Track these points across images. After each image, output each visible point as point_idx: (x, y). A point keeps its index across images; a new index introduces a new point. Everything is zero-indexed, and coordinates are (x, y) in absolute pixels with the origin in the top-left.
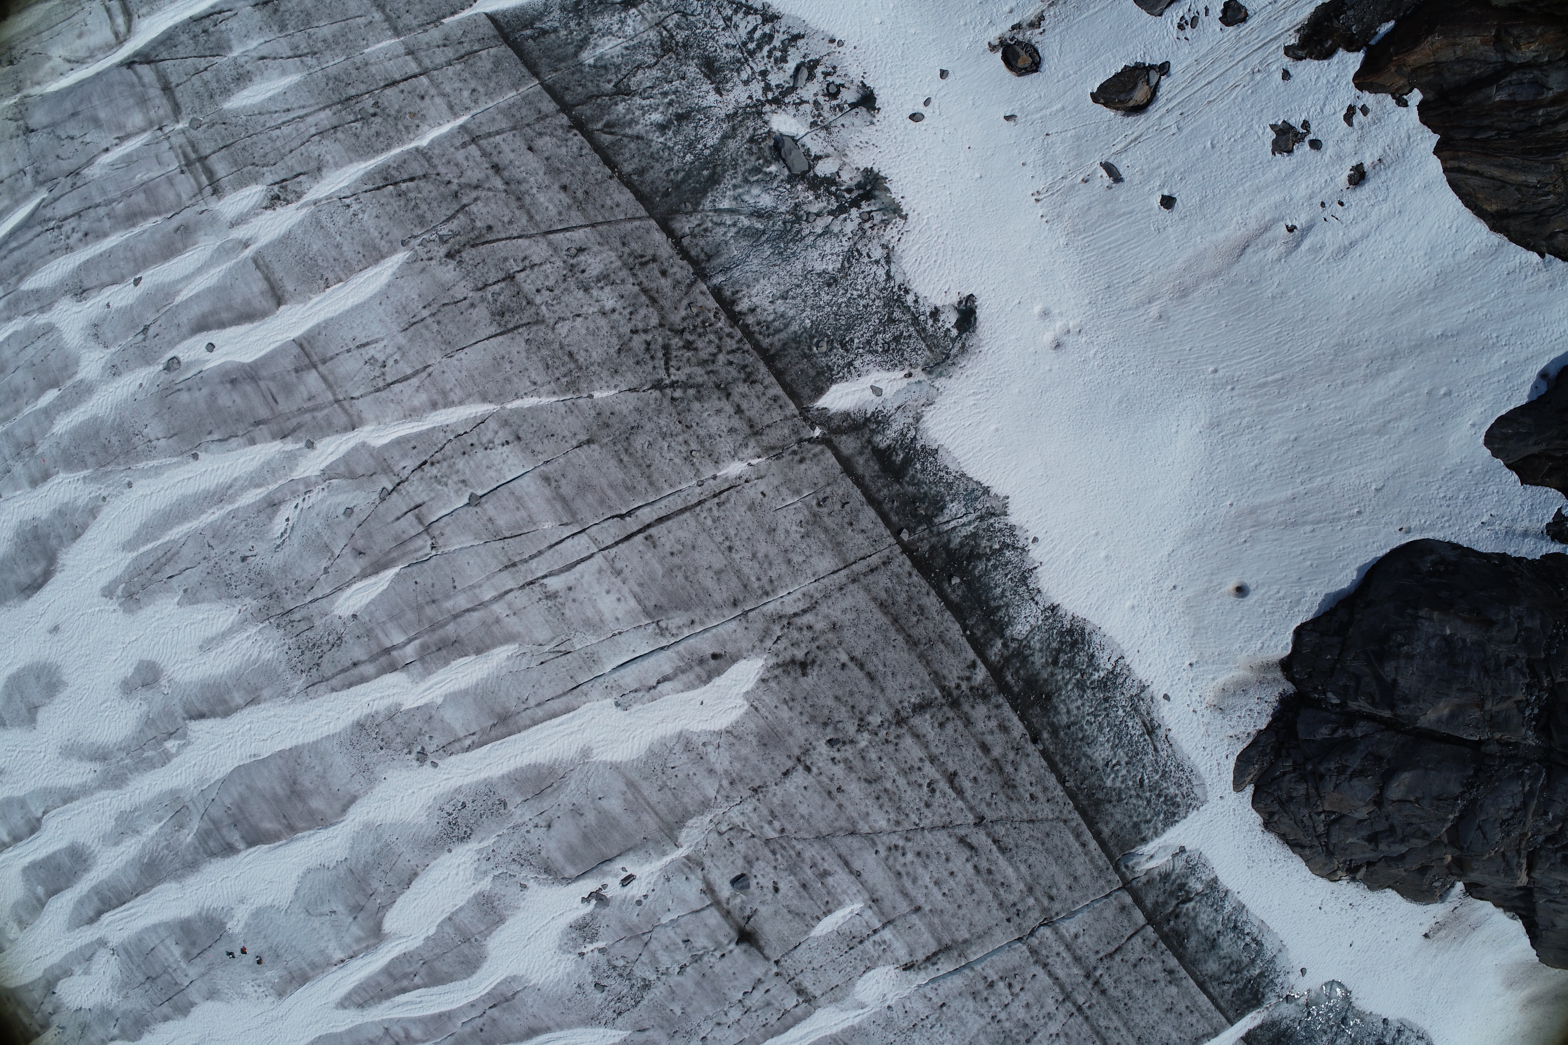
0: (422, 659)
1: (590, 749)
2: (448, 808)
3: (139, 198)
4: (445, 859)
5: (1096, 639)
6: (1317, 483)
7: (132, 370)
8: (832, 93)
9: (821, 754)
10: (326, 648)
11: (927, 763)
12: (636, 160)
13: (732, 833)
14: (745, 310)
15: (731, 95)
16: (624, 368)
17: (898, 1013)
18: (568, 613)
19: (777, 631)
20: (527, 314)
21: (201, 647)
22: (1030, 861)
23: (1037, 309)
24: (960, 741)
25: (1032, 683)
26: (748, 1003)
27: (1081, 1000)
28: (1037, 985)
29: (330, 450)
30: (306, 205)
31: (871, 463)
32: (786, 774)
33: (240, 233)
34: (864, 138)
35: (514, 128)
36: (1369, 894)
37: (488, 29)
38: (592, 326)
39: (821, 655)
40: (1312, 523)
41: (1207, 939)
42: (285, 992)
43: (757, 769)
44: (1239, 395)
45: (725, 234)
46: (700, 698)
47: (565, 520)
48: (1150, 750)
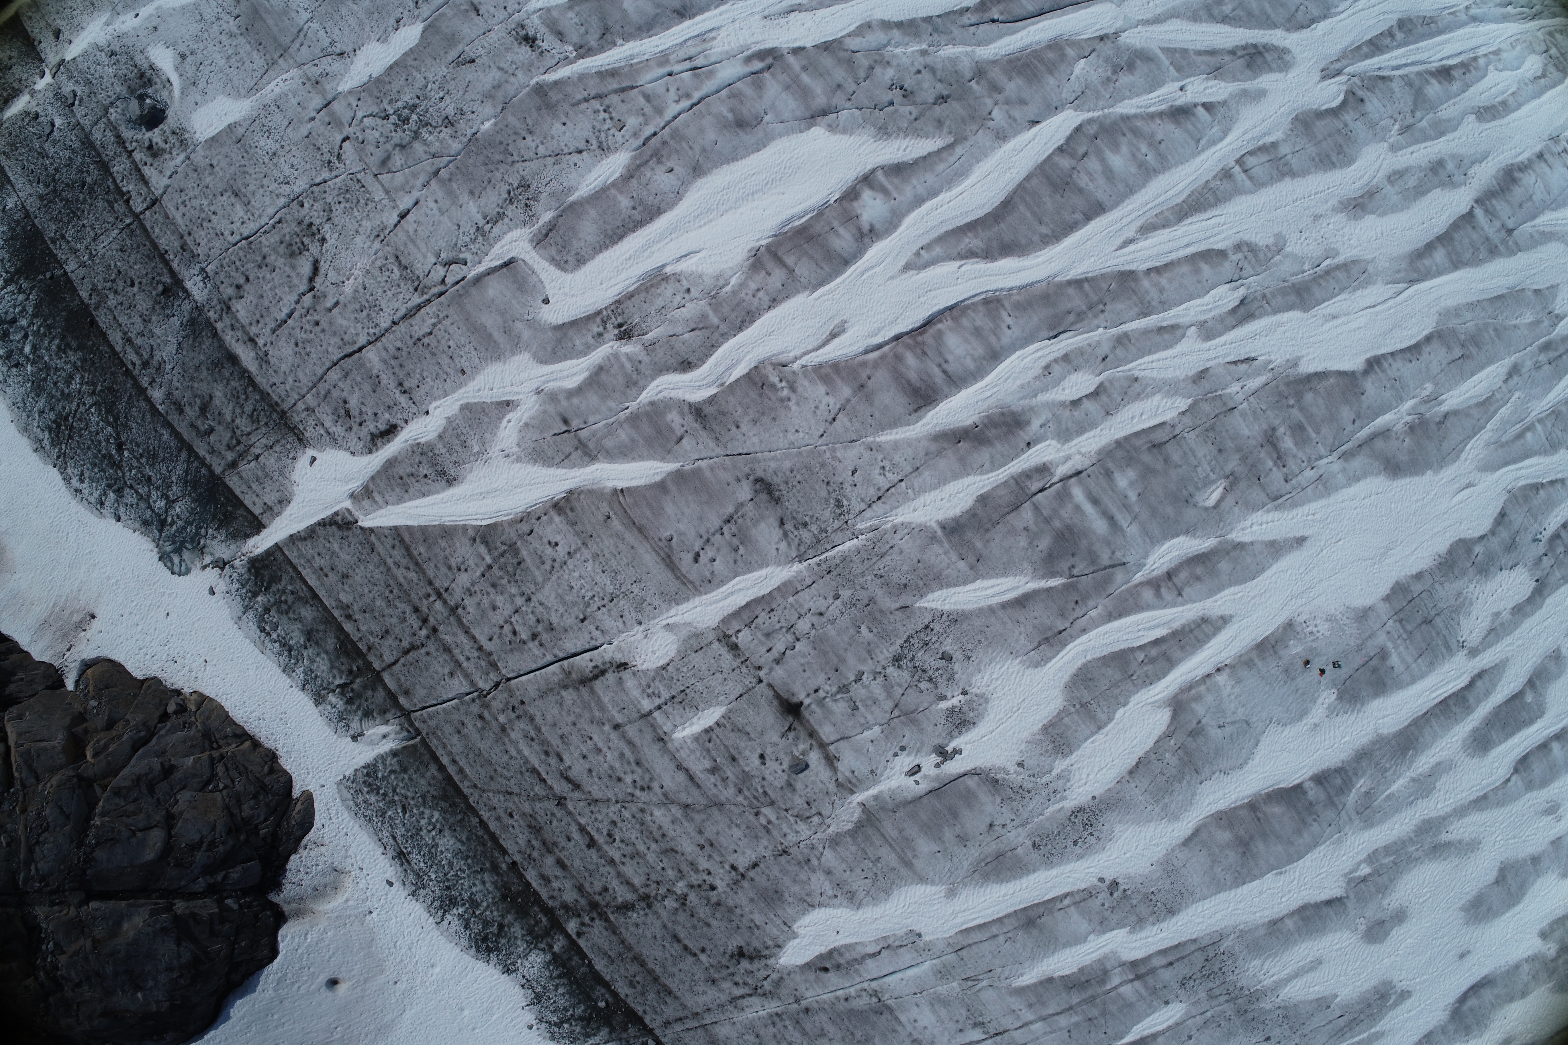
0: (1106, 972)
1: (946, 897)
2: (1092, 840)
4: (1098, 790)
5: (464, 942)
9: (721, 880)
10: (1197, 976)
11: (617, 860)
13: (808, 815)
17: (631, 616)
18: (964, 1012)
19: (767, 985)
21: (1321, 964)
24: (587, 874)
25: (522, 913)
26: (790, 638)
27: (438, 605)
28: (486, 630)
32: (755, 865)
36: (160, 675)
39: (725, 962)
41: (317, 643)
42: (1285, 629)
43: (784, 872)
46: (839, 937)
48: (399, 839)
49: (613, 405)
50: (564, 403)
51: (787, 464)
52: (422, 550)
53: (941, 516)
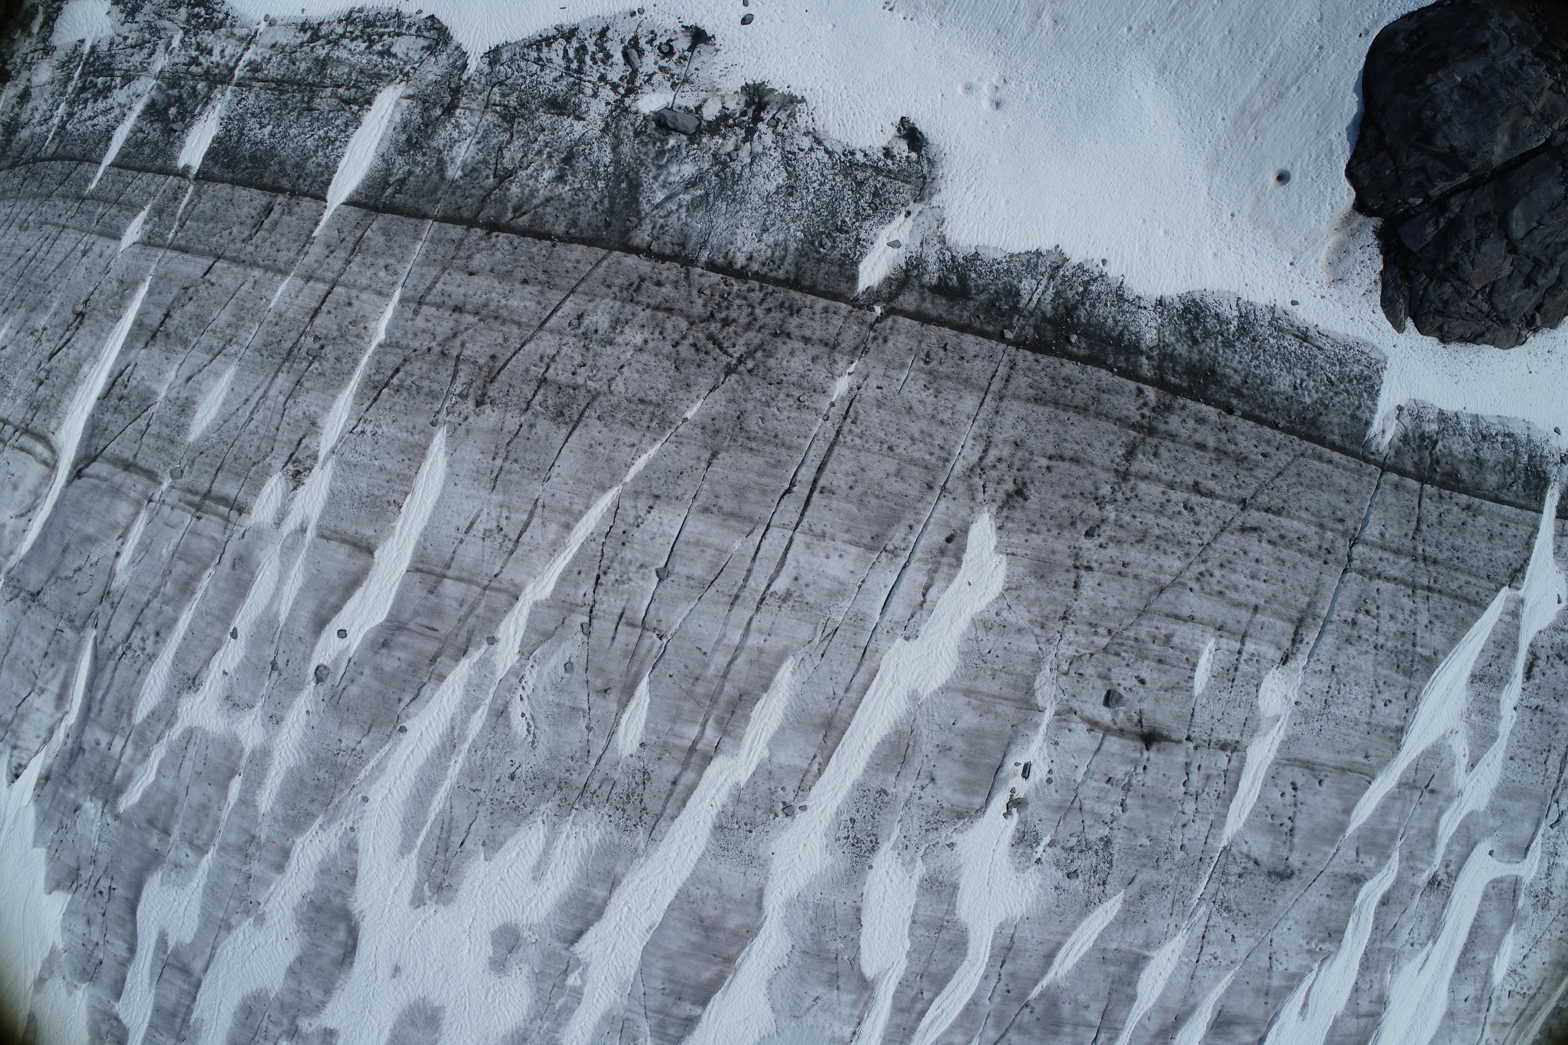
0: (725, 733)
1: (915, 691)
2: (842, 834)
3: (181, 567)
4: (872, 877)
5: (1209, 300)
6: (1272, 51)
7: (290, 706)
8: (667, 51)
9: (1089, 549)
10: (639, 790)
11: (1171, 492)
12: (562, 218)
13: (1074, 666)
14: (744, 262)
15: (592, 113)
16: (692, 378)
17: (1306, 702)
18: (810, 599)
19: (978, 482)
20: (580, 398)
21: (534, 878)
22: (1304, 505)
23: (960, 89)
24: (1179, 456)
25: (1192, 370)
26: (1192, 790)
27: (1425, 581)
28: (1385, 596)
29: (512, 631)
30: (326, 459)
31: (938, 301)
32: (1076, 586)
33: (290, 524)
34: (721, 66)
35: (444, 269)
37: (356, 214)
38: (640, 367)
39: (1025, 474)
40: (1293, 84)
41: (1471, 462)
43: (1052, 601)
44: (1162, 32)
45: (679, 219)
46: (965, 581)
47: (748, 530)
48: (1316, 352)
49: (1413, 832)
50: (1441, 803)
51: (1280, 903)
52: (1461, 611)
53: (1152, 964)
